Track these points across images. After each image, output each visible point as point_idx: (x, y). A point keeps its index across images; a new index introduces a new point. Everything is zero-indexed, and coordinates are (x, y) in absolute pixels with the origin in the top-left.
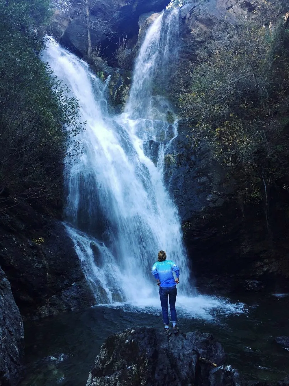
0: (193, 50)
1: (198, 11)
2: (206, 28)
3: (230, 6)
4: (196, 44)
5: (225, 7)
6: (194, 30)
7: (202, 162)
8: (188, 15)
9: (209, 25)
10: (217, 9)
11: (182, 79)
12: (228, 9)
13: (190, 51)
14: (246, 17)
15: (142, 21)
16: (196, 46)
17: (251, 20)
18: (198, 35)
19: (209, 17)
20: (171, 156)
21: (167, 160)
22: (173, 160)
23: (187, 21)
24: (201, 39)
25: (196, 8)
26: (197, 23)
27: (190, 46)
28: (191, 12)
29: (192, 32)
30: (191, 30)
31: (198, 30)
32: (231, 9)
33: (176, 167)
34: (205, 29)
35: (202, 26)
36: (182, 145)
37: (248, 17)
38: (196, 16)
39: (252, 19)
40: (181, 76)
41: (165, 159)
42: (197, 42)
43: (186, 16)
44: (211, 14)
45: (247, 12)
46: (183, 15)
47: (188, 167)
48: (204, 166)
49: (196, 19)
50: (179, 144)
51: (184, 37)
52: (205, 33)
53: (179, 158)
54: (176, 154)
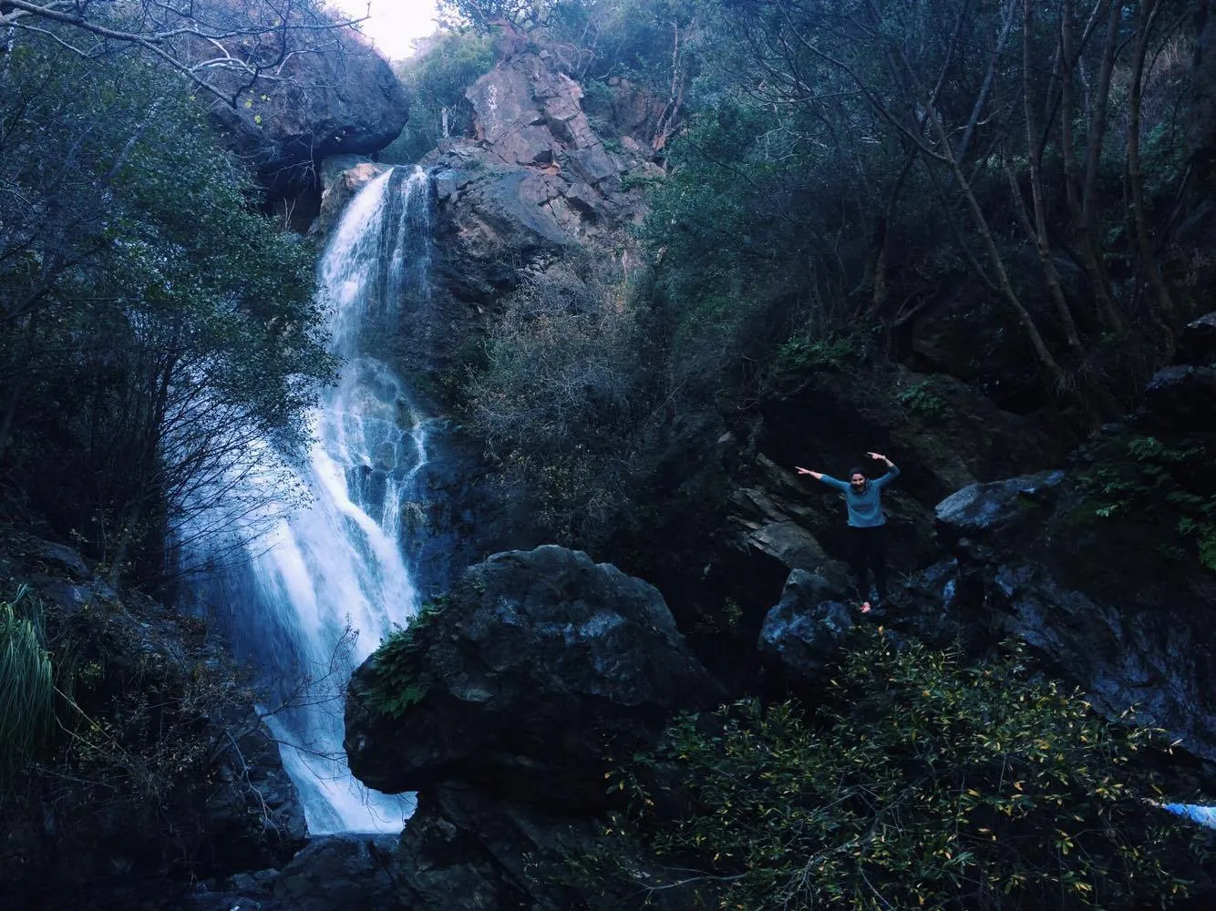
0: (461, 271)
1: (478, 195)
2: (495, 234)
3: (546, 198)
4: (468, 260)
5: (536, 199)
6: (465, 230)
7: (490, 527)
8: (454, 196)
9: (502, 231)
10: (519, 202)
11: (429, 328)
12: (541, 204)
13: (456, 274)
14: (577, 229)
15: (332, 172)
16: (469, 265)
17: (586, 238)
18: (474, 243)
19: (505, 216)
20: (416, 507)
21: (407, 517)
22: (422, 517)
23: (449, 207)
24: (482, 253)
25: (473, 186)
26: (475, 219)
27: (454, 262)
28: (463, 190)
29: (461, 234)
30: (458, 229)
31: (477, 234)
32: (547, 206)
33: (429, 536)
34: (491, 236)
35: (485, 227)
36: (438, 485)
37: (581, 230)
38: (473, 205)
39: (589, 236)
40: (430, 323)
41: (403, 513)
42: (472, 257)
43: (449, 196)
44: (510, 210)
45: (580, 219)
46: (442, 193)
47: (456, 536)
48: (497, 537)
49: (473, 211)
50: (432, 481)
51: (440, 238)
52: (491, 243)
53: (435, 511)
54: (428, 504)
